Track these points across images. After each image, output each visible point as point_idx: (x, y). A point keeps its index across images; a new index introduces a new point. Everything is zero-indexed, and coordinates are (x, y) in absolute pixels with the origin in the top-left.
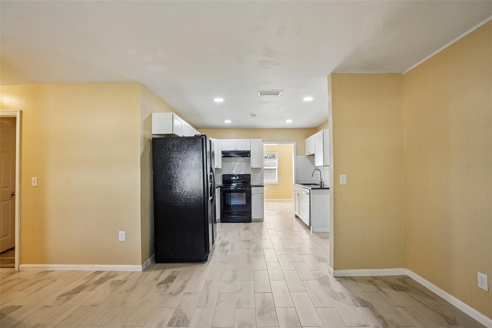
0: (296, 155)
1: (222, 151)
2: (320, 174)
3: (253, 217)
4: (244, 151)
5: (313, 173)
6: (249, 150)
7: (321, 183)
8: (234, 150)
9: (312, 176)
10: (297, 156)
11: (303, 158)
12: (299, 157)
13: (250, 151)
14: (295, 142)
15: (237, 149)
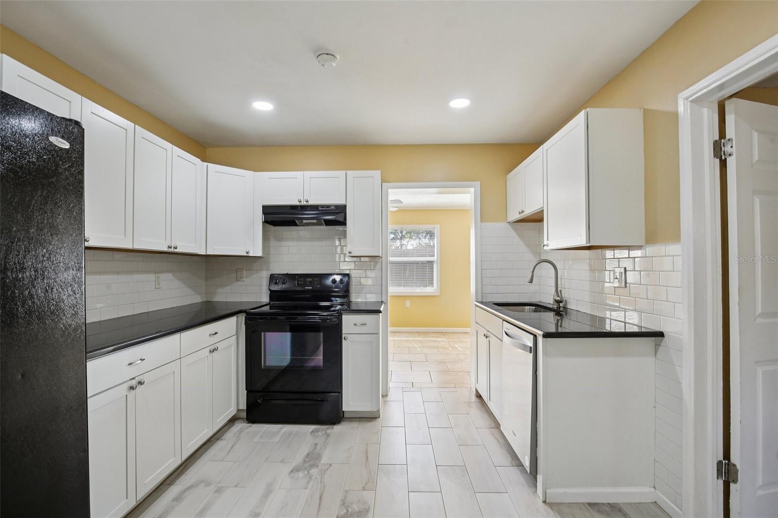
0: (482, 221)
1: (264, 207)
2: (553, 276)
3: (346, 407)
4: (328, 206)
5: (533, 272)
6: (340, 201)
7: (558, 302)
8: (298, 203)
9: (531, 282)
10: (484, 224)
11: (500, 229)
12: (489, 225)
13: (346, 205)
14: (479, 183)
15: (307, 201)
